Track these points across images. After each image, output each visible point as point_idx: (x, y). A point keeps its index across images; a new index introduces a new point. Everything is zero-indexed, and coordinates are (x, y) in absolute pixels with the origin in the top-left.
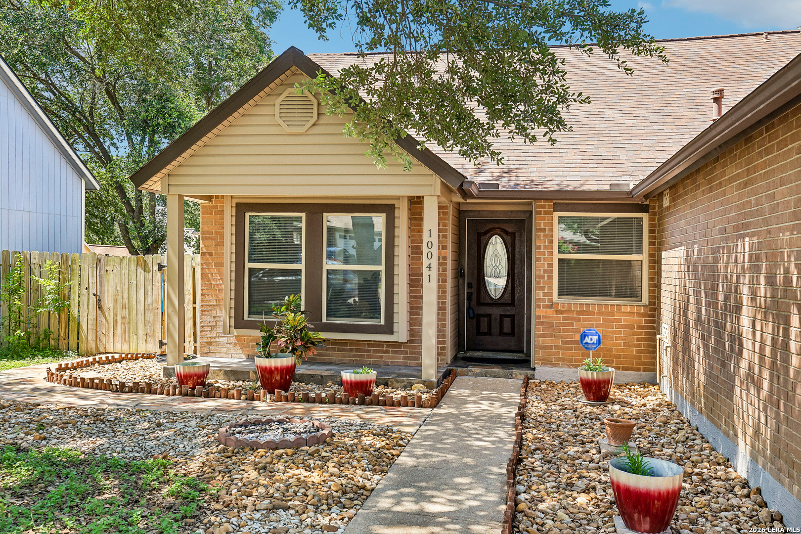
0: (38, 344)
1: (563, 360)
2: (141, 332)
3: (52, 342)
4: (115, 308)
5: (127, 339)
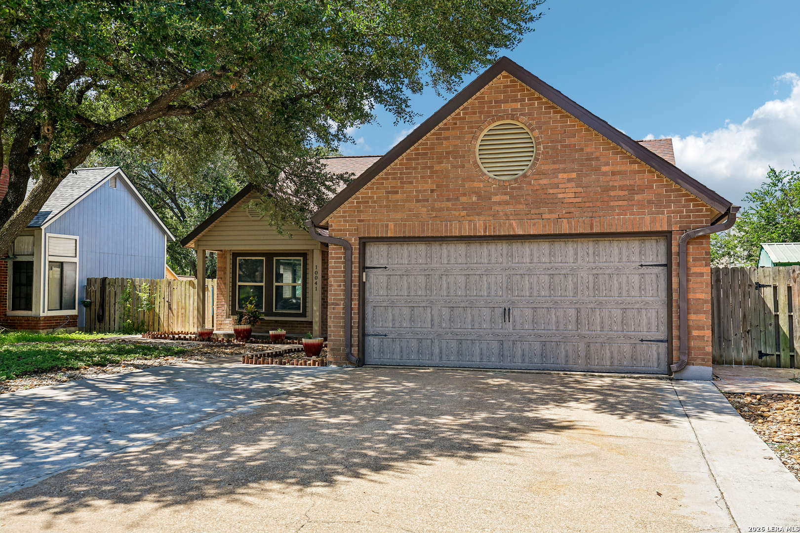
0: (138, 328)
2: (191, 321)
3: (145, 327)
4: (178, 309)
5: (184, 325)
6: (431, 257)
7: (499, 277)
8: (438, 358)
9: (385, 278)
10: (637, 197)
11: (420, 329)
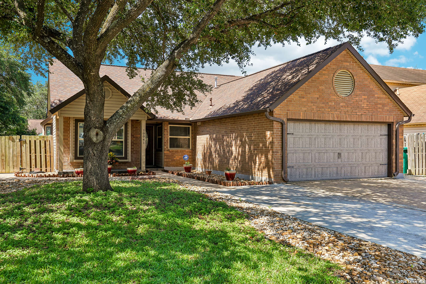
1: (171, 165)
2: (11, 165)
5: (4, 168)
6: (311, 129)
7: (337, 139)
8: (314, 176)
9: (293, 139)
10: (385, 108)
11: (307, 163)
